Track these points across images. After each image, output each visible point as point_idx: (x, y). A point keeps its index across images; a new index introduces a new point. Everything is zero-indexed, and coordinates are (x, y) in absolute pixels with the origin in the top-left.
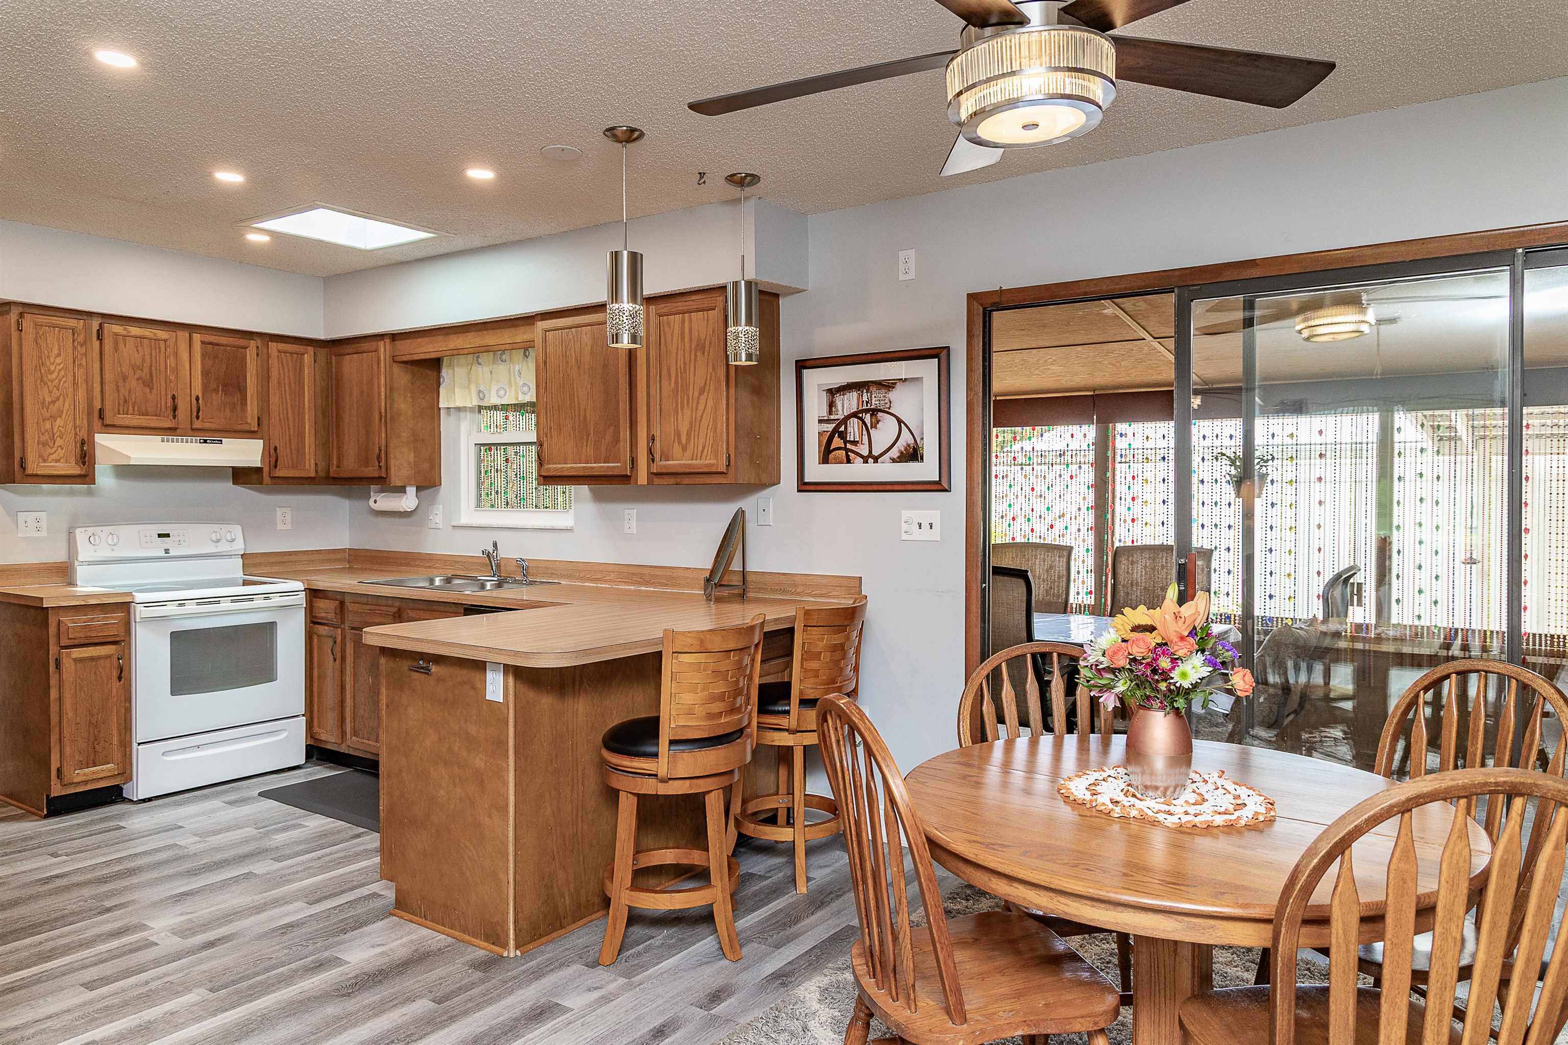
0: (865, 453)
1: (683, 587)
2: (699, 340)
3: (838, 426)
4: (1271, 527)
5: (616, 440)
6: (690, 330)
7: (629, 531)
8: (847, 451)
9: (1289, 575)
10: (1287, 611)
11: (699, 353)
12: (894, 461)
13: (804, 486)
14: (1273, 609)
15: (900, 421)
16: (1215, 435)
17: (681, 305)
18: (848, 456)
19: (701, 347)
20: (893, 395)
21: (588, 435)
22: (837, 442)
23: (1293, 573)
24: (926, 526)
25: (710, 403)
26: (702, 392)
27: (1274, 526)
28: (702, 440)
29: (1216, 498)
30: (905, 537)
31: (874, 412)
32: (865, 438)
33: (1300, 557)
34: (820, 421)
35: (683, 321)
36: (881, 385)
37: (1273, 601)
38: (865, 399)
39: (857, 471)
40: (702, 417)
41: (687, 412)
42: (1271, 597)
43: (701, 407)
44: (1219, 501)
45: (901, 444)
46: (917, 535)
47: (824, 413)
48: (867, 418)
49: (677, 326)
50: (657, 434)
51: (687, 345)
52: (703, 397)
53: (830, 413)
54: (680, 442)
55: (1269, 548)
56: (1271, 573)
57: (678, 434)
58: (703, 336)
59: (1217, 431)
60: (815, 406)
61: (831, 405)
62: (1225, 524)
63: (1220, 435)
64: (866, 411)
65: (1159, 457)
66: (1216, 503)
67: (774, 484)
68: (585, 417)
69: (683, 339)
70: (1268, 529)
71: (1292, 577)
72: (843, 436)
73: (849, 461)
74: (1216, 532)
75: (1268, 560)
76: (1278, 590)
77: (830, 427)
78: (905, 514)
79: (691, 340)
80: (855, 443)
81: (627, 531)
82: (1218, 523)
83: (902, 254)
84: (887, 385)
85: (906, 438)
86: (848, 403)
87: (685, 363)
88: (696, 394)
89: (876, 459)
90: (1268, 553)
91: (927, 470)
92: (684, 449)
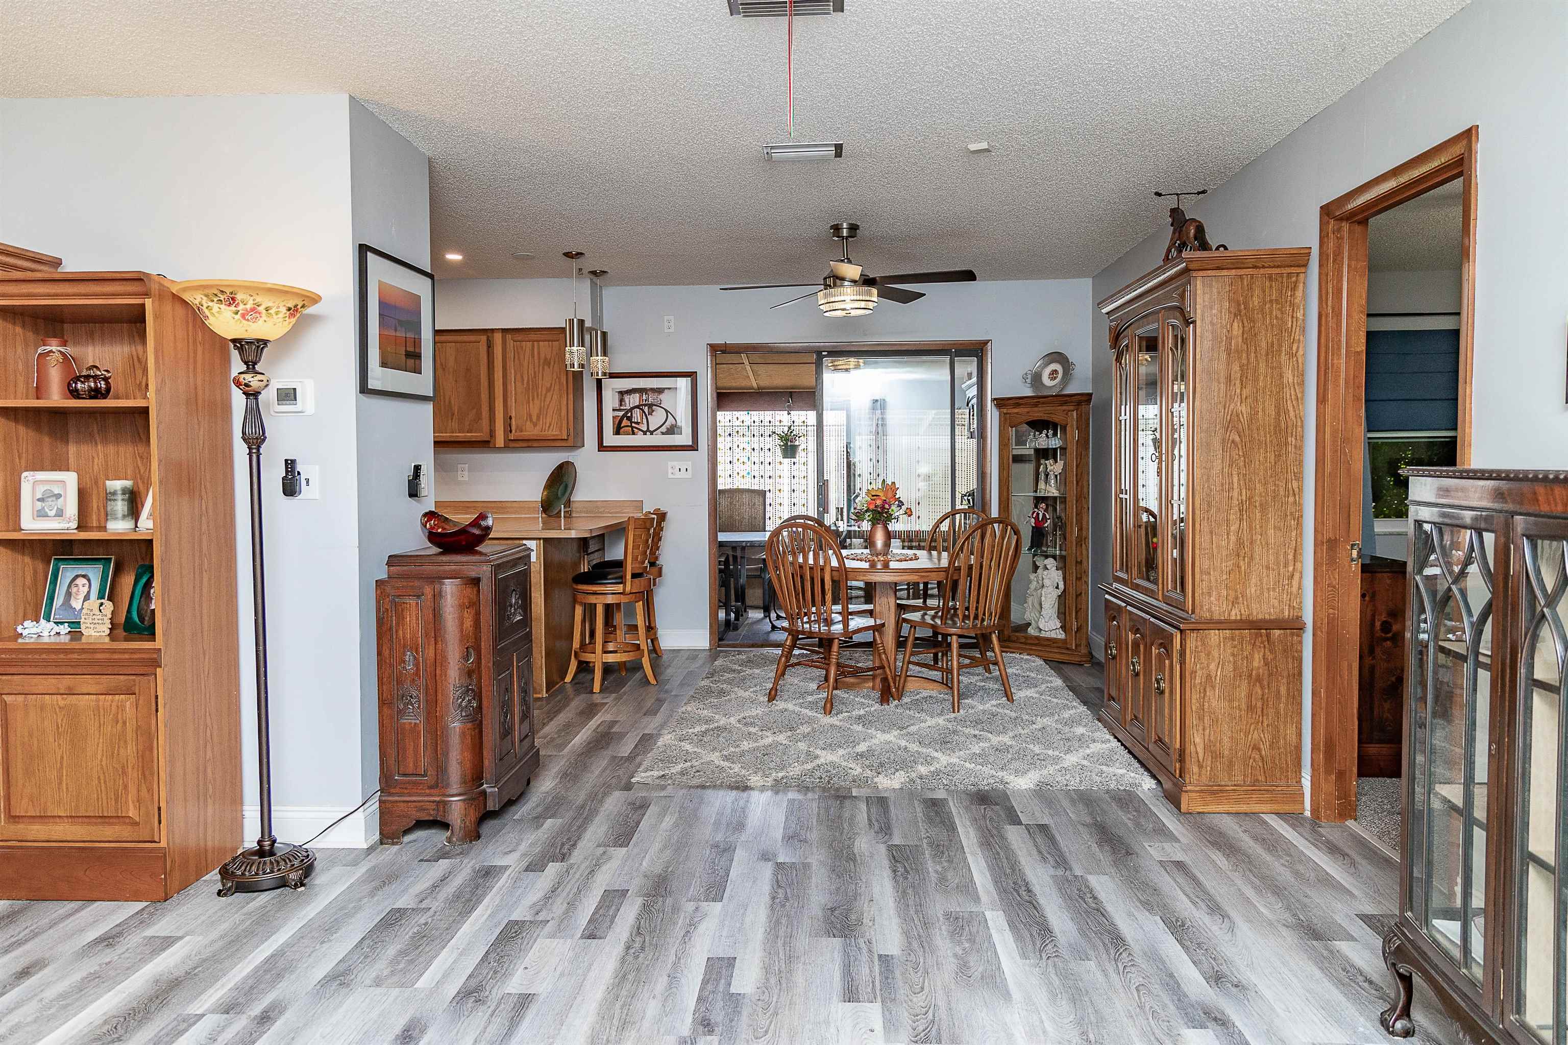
0: (645, 429)
1: (511, 513)
2: (546, 359)
3: (627, 413)
5: (479, 417)
6: (539, 353)
7: (462, 479)
8: (632, 428)
11: (546, 367)
12: (663, 433)
13: (602, 447)
15: (667, 411)
17: (533, 336)
18: (633, 431)
19: (547, 362)
20: (662, 396)
21: (453, 415)
22: (625, 422)
23: (806, 504)
24: (683, 470)
25: (555, 397)
26: (548, 390)
28: (548, 421)
29: (762, 459)
30: (670, 476)
31: (650, 406)
32: (645, 421)
33: (809, 494)
34: (614, 410)
35: (533, 346)
36: (653, 390)
38: (644, 398)
39: (639, 439)
40: (548, 405)
41: (537, 402)
43: (548, 399)
45: (668, 424)
46: (678, 475)
47: (617, 406)
48: (646, 409)
49: (528, 350)
50: (513, 415)
51: (536, 361)
52: (549, 395)
53: (621, 405)
54: (531, 420)
55: (792, 489)
56: (794, 505)
57: (530, 416)
58: (548, 357)
59: (762, 418)
60: (610, 400)
61: (621, 401)
62: (767, 475)
64: (645, 405)
65: (727, 434)
67: (580, 447)
68: (450, 402)
69: (533, 357)
70: (792, 478)
72: (629, 419)
73: (633, 433)
74: (762, 480)
75: (792, 497)
77: (621, 413)
78: (670, 464)
79: (539, 358)
80: (637, 423)
81: (460, 479)
83: (666, 318)
84: (660, 391)
85: (670, 420)
86: (633, 400)
87: (535, 373)
88: (544, 392)
89: (652, 433)
90: (792, 492)
91: (684, 438)
92: (535, 425)
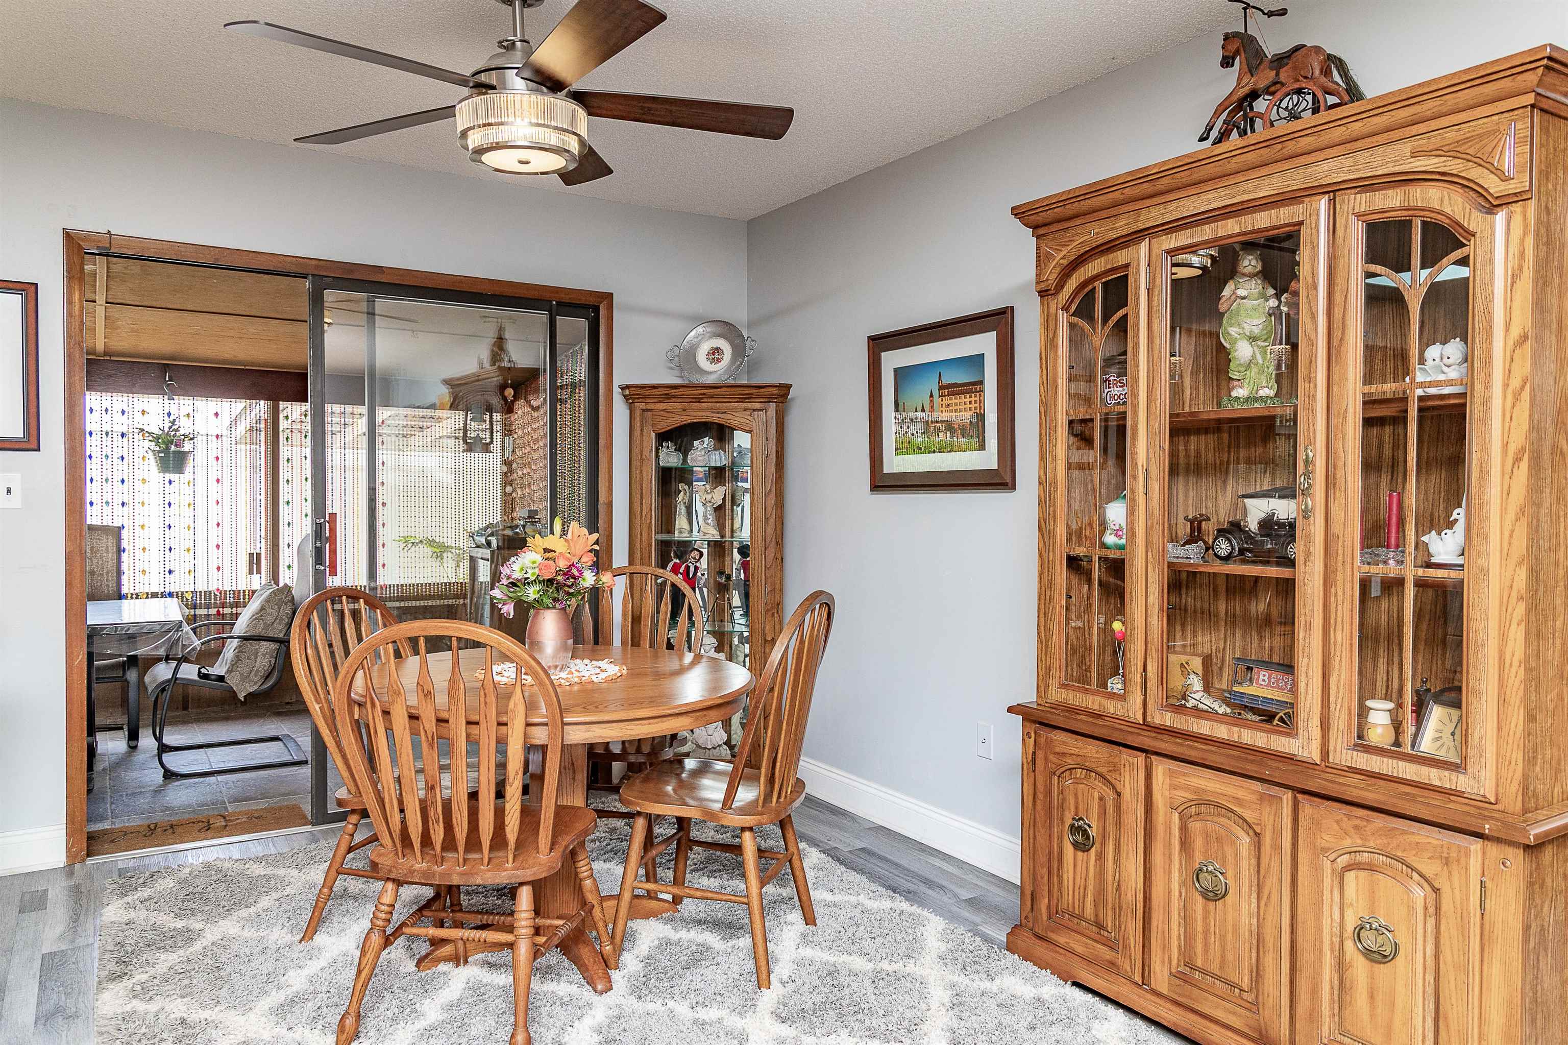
4: (170, 504)
9: (188, 550)
10: (187, 585)
14: (172, 584)
16: (104, 409)
23: (192, 548)
24: (2, 491)
27: (172, 503)
33: (199, 532)
37: (172, 576)
42: (170, 572)
44: (110, 477)
55: (167, 524)
56: (170, 549)
63: (110, 409)
66: (107, 480)
70: (167, 506)
71: (192, 552)
75: (167, 536)
76: (177, 565)
82: (110, 501)
90: (166, 529)
